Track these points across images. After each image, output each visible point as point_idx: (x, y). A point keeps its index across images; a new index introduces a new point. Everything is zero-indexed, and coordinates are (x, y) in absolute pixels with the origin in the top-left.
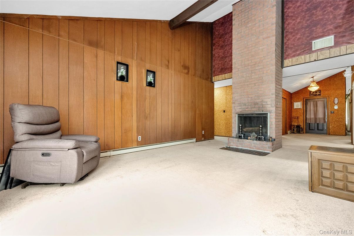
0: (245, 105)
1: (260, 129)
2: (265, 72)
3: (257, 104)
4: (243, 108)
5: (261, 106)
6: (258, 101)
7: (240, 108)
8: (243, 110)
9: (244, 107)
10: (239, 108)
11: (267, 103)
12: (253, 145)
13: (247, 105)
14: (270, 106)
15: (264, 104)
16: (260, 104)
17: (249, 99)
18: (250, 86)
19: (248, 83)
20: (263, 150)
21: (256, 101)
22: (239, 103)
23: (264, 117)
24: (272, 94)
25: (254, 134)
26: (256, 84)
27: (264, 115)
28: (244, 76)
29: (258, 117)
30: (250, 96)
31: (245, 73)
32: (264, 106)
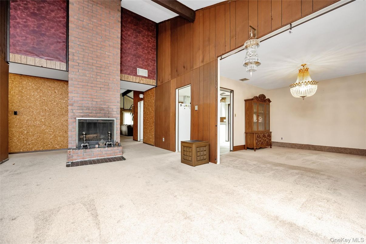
0: (89, 109)
1: (109, 135)
2: (111, 79)
3: (103, 110)
4: (85, 112)
5: (108, 112)
6: (104, 106)
7: (81, 111)
8: (86, 115)
9: (87, 111)
10: (79, 111)
11: (113, 109)
12: (104, 153)
13: (91, 109)
14: (115, 113)
15: (110, 110)
16: (106, 110)
17: (94, 103)
18: (94, 88)
19: (92, 85)
20: (115, 155)
21: (102, 107)
22: (80, 105)
23: (110, 123)
24: (118, 102)
25: (102, 141)
26: (102, 89)
27: (110, 122)
28: (88, 75)
29: (104, 123)
30: (94, 100)
31: (88, 72)
32: (110, 112)
